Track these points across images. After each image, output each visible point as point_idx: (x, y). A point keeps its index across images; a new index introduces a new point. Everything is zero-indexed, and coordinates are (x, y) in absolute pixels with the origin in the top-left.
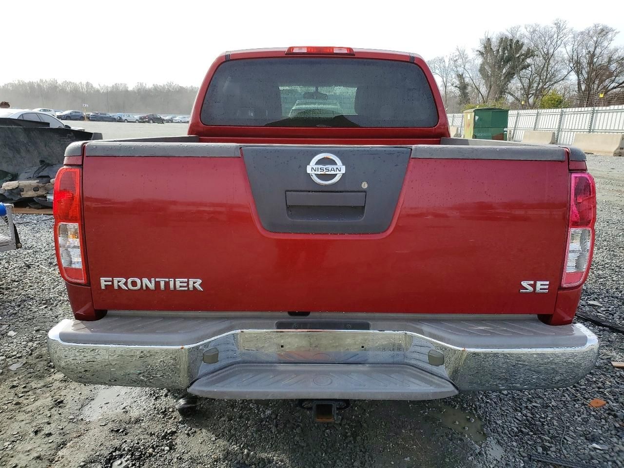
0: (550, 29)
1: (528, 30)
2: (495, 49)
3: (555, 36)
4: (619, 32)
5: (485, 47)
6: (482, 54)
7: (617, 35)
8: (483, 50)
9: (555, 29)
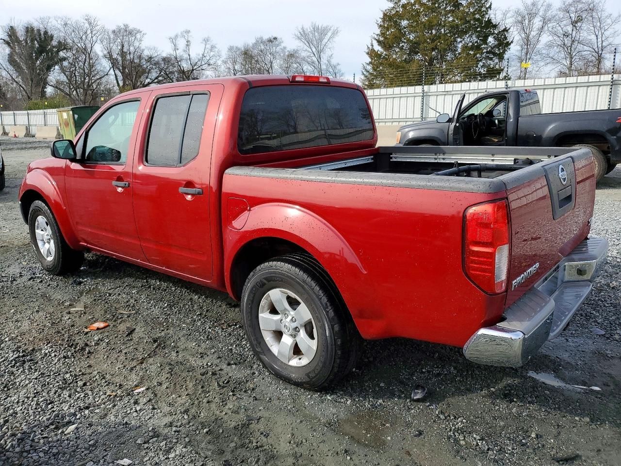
0: (82, 24)
1: (59, 22)
2: (22, 39)
3: (89, 32)
4: (146, 34)
5: (10, 36)
6: (8, 43)
7: (145, 36)
8: (7, 38)
9: (87, 25)
